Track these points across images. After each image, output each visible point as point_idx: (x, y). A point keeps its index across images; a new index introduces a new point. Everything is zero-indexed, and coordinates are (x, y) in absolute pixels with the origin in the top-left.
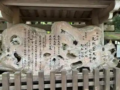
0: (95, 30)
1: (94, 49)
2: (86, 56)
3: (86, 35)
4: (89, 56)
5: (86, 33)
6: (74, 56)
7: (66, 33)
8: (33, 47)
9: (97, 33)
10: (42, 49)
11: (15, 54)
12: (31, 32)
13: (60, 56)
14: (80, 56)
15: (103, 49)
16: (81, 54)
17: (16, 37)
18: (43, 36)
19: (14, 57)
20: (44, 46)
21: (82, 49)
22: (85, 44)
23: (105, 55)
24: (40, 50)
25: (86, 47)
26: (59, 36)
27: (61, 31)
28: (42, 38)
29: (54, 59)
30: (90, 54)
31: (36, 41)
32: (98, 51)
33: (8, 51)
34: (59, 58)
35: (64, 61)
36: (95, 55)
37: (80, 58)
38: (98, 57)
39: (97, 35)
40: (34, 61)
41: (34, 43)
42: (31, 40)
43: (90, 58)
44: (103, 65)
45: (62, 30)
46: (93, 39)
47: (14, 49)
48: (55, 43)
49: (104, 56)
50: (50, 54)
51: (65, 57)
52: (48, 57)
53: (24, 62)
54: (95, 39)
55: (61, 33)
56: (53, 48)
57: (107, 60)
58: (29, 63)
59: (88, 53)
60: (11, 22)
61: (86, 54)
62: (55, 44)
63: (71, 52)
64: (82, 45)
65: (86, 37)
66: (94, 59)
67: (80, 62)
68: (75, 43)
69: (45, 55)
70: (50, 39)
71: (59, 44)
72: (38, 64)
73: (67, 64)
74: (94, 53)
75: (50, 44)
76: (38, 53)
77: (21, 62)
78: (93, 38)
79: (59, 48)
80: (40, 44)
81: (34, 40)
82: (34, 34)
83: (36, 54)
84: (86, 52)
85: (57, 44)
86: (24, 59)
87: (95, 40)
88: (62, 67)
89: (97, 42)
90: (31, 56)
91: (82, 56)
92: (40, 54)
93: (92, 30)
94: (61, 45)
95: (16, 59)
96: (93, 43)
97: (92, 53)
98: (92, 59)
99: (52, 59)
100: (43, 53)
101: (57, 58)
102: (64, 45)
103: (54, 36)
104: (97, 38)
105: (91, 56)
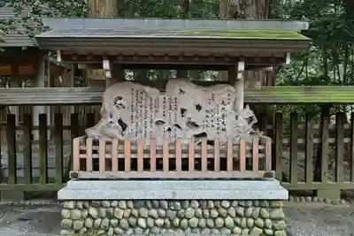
0: (226, 90)
1: (223, 116)
2: (213, 126)
3: (213, 98)
4: (216, 126)
5: (213, 95)
6: (197, 126)
7: (185, 95)
8: (141, 112)
9: (228, 95)
10: (153, 114)
11: (120, 121)
12: (139, 92)
13: (177, 125)
14: (204, 126)
15: (237, 118)
16: (206, 123)
17: (120, 99)
18: (154, 97)
19: (117, 124)
20: (156, 112)
21: (207, 116)
22: (212, 110)
23: (238, 125)
24: (151, 116)
25: (213, 114)
26: (176, 99)
27: (178, 91)
28: (153, 100)
29: (169, 129)
30: (218, 124)
31: (146, 104)
32: (230, 119)
33: (111, 117)
34: (175, 127)
35: (182, 132)
36: (225, 125)
37: (204, 129)
38: (228, 128)
39: (229, 97)
40: (144, 131)
41: (143, 107)
42: (139, 104)
43: (218, 129)
45: (180, 90)
46: (223, 103)
47: (118, 114)
48: (170, 107)
50: (163, 123)
51: (183, 126)
52: (161, 127)
53: (130, 131)
55: (180, 93)
56: (167, 115)
57: (240, 132)
58: (137, 132)
59: (216, 122)
61: (213, 124)
62: (170, 109)
63: (192, 120)
64: (207, 111)
65: (213, 100)
66: (224, 130)
67: (204, 135)
68: (199, 108)
69: (157, 123)
70: (164, 102)
71: (176, 109)
73: (186, 137)
74: (224, 123)
76: (148, 120)
77: (127, 132)
78: (223, 101)
79: (176, 114)
80: (151, 108)
81: (143, 103)
82: (143, 96)
83: (145, 122)
85: (173, 108)
86: (131, 127)
87: (225, 105)
89: (229, 107)
90: (139, 123)
91: (207, 126)
92: (151, 122)
93: (222, 91)
94: (179, 111)
95: (120, 127)
96: (223, 109)
97: (221, 123)
98: (220, 131)
99: (167, 128)
100: (155, 120)
101: (173, 128)
102: (183, 111)
103: (170, 98)
104: (228, 102)
105: (219, 126)
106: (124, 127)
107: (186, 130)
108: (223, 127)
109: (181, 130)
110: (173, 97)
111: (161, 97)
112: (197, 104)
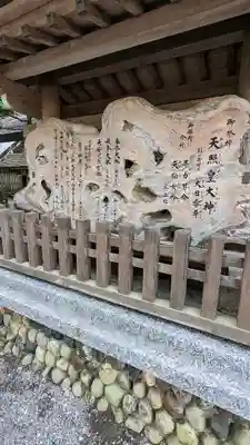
0: (223, 110)
1: (211, 174)
2: (184, 197)
3: (190, 132)
4: (192, 198)
5: (191, 125)
6: (153, 195)
7: (134, 130)
8: (67, 168)
9: (230, 122)
10: (82, 172)
13: (116, 192)
14: (166, 195)
16: (170, 189)
17: (42, 147)
19: (41, 187)
21: (174, 176)
22: (186, 162)
25: (187, 170)
26: (117, 142)
27: (123, 125)
28: (83, 148)
29: (106, 200)
30: (197, 193)
33: (34, 175)
34: (116, 196)
35: (125, 206)
36: (213, 196)
37: (165, 201)
38: (221, 204)
39: (229, 128)
40: (71, 200)
42: (65, 154)
43: (196, 203)
44: (238, 231)
45: (126, 122)
46: (213, 144)
48: (108, 159)
49: (247, 201)
50: (97, 187)
51: (129, 194)
52: (94, 194)
53: (55, 199)
54: (218, 145)
55: (124, 129)
56: (104, 173)
58: (62, 202)
59: (192, 188)
60: (39, 117)
61: (186, 192)
62: (107, 162)
63: (144, 184)
64: (175, 164)
65: (190, 138)
66: (209, 206)
67: (165, 213)
68: (159, 157)
69: (89, 187)
70: (99, 150)
71: (116, 161)
72: (77, 205)
73: (135, 213)
74: (209, 190)
76: (76, 182)
77: (51, 199)
78: (213, 139)
79: (117, 171)
80: (80, 161)
81: (70, 152)
82: (70, 140)
84: (185, 185)
85: (112, 161)
87: (218, 148)
88: (121, 219)
90: (65, 186)
91: (173, 197)
92: (81, 186)
93: (211, 113)
94: (122, 164)
95: (45, 192)
96: (211, 157)
97: (204, 190)
98: (200, 208)
99: (102, 198)
100: (86, 182)
101: (112, 197)
102: (129, 164)
103: (108, 142)
104: (226, 139)
105: (199, 198)
106: (49, 191)
107: (133, 202)
108: (208, 199)
109: (126, 202)
111: (95, 140)
112: (155, 149)
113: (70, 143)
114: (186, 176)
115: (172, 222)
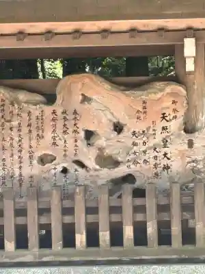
0: (168, 93)
2: (145, 162)
3: (145, 108)
4: (152, 162)
5: (144, 102)
7: (93, 104)
8: (12, 139)
9: (174, 102)
10: (34, 143)
12: (7, 102)
13: (78, 162)
14: (128, 161)
15: (191, 144)
16: (132, 156)
18: (36, 113)
20: (40, 137)
21: (135, 144)
22: (144, 132)
23: (194, 158)
24: (31, 147)
25: (145, 139)
26: (75, 112)
27: (80, 98)
28: (34, 118)
29: (65, 170)
30: (156, 157)
31: (19, 124)
34: (76, 167)
35: (88, 174)
36: (168, 159)
37: (129, 167)
39: (174, 106)
40: (17, 174)
41: (15, 130)
42: (8, 124)
43: (156, 166)
45: (82, 95)
46: (164, 118)
48: (65, 129)
49: (193, 161)
51: (91, 163)
52: (49, 165)
54: (167, 118)
55: (82, 102)
56: (61, 143)
57: (199, 172)
58: (4, 178)
59: (151, 154)
61: (146, 157)
62: (65, 132)
63: (107, 152)
64: (134, 133)
65: (145, 112)
66: (167, 168)
68: (118, 128)
69: (42, 159)
70: (53, 120)
71: (75, 131)
74: (165, 155)
75: (54, 131)
76: (25, 155)
78: (163, 114)
79: (76, 141)
80: (30, 131)
81: (15, 123)
82: (15, 109)
83: (19, 157)
84: (145, 152)
85: (70, 131)
87: (167, 121)
89: (175, 125)
90: (9, 160)
91: (136, 162)
92: (31, 157)
93: (159, 95)
94: (82, 134)
96: (164, 128)
97: (161, 155)
98: (159, 170)
99: (60, 168)
100: (38, 154)
101: (72, 168)
102: (89, 135)
103: (64, 112)
104: (173, 115)
105: (158, 162)
107: (96, 170)
108: (165, 162)
109: (88, 171)
110: (71, 111)
111: (48, 110)
112: (115, 121)
113: (16, 111)
114: (144, 143)
115: (138, 184)
